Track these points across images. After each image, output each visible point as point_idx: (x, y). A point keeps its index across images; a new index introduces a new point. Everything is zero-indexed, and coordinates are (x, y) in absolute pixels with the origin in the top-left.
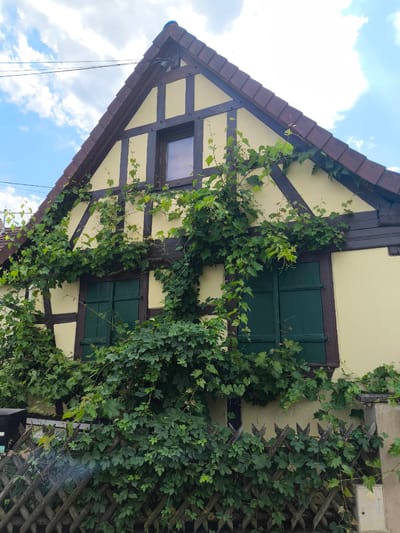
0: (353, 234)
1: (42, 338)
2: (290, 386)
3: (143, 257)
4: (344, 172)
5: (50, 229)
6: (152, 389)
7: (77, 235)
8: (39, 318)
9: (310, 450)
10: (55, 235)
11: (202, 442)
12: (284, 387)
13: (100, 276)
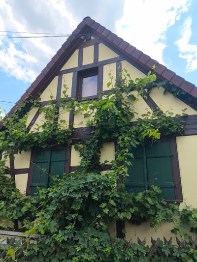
0: (188, 127)
1: (8, 182)
2: (156, 214)
3: (69, 137)
4: (183, 93)
5: (16, 121)
6: (77, 215)
7: (31, 124)
8: (7, 171)
9: (174, 254)
10: (19, 124)
11: (109, 249)
12: (153, 214)
13: (44, 147)
